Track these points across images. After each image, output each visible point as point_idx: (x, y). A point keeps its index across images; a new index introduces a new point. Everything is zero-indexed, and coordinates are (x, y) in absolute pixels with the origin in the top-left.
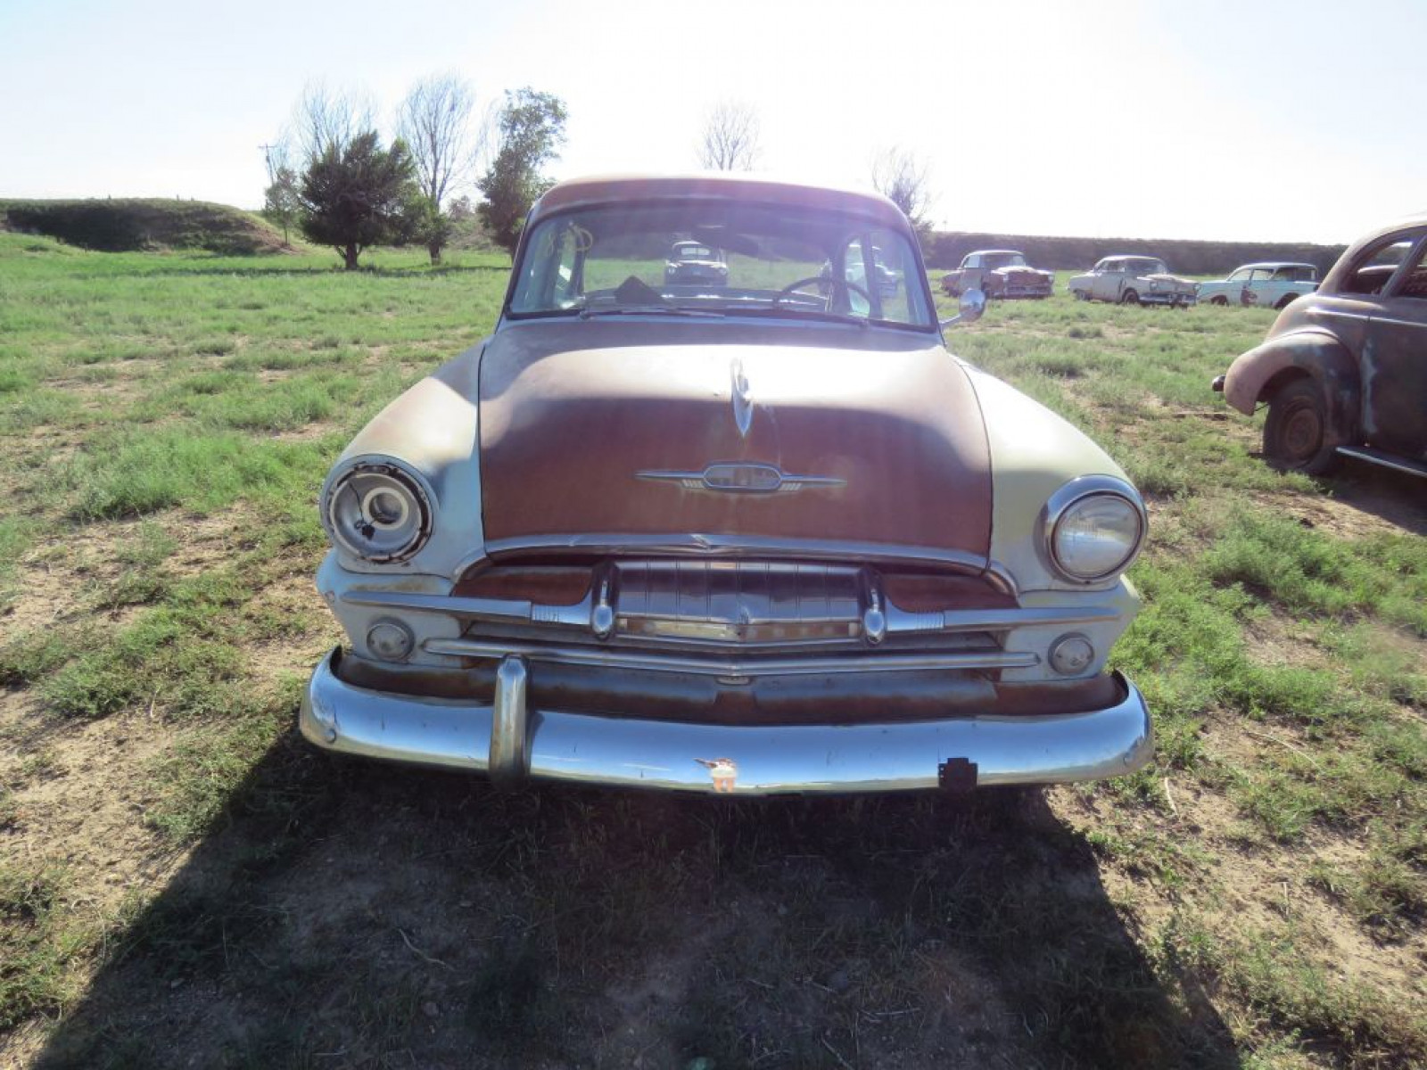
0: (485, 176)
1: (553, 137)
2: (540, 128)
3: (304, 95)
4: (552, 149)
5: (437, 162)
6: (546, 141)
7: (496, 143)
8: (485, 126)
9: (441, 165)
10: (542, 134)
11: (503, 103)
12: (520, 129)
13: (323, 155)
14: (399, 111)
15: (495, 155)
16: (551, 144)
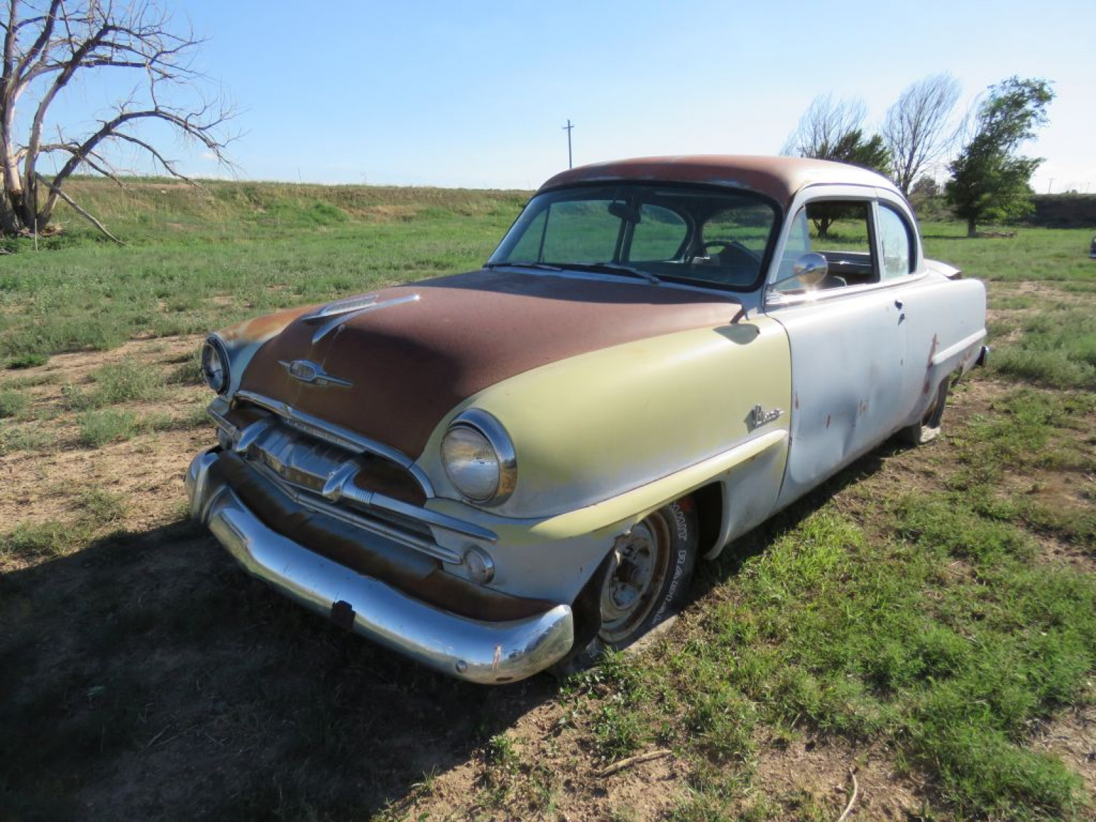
0: (956, 159)
1: (1033, 120)
2: (1021, 112)
3: (811, 109)
4: (1030, 131)
5: (914, 149)
6: (1026, 123)
7: (974, 130)
8: (968, 116)
9: (917, 153)
10: (1023, 117)
11: (986, 96)
12: (999, 116)
13: (817, 152)
14: (890, 112)
15: (969, 140)
16: (1029, 126)
